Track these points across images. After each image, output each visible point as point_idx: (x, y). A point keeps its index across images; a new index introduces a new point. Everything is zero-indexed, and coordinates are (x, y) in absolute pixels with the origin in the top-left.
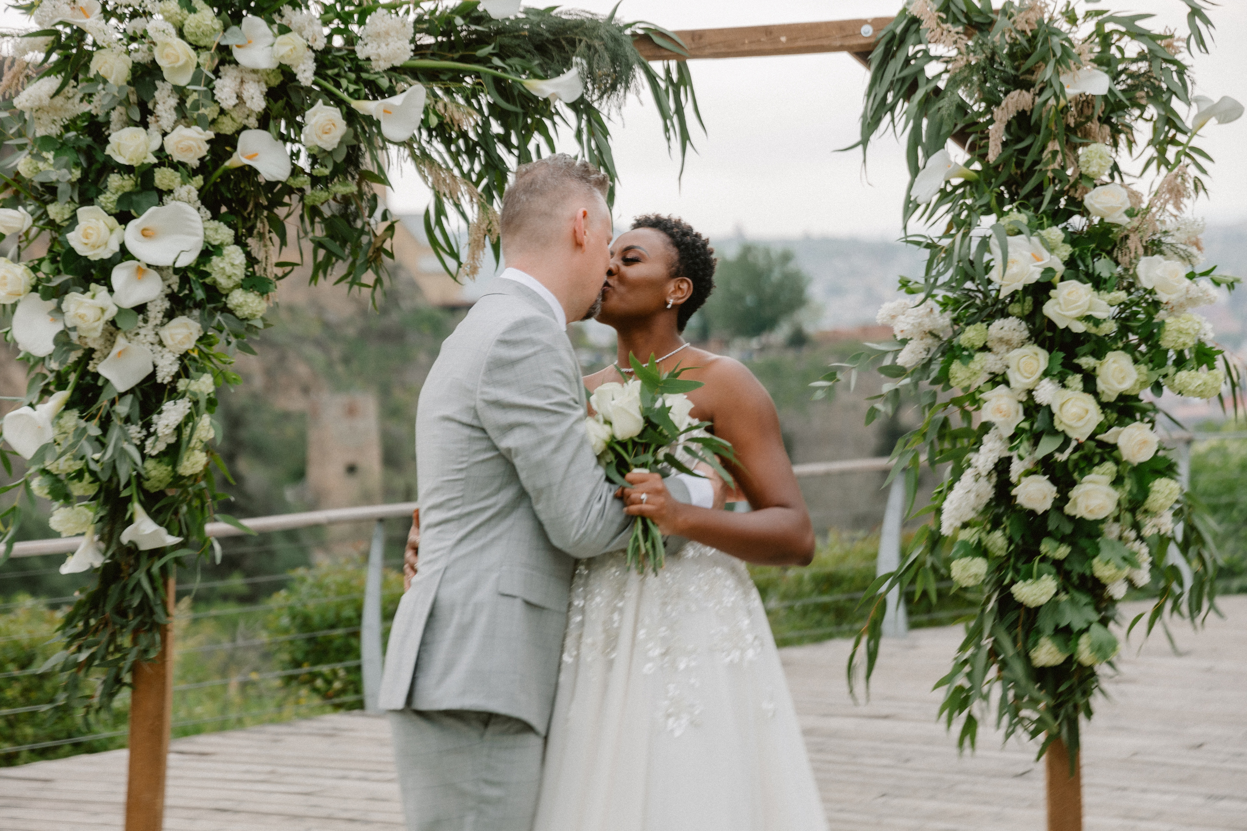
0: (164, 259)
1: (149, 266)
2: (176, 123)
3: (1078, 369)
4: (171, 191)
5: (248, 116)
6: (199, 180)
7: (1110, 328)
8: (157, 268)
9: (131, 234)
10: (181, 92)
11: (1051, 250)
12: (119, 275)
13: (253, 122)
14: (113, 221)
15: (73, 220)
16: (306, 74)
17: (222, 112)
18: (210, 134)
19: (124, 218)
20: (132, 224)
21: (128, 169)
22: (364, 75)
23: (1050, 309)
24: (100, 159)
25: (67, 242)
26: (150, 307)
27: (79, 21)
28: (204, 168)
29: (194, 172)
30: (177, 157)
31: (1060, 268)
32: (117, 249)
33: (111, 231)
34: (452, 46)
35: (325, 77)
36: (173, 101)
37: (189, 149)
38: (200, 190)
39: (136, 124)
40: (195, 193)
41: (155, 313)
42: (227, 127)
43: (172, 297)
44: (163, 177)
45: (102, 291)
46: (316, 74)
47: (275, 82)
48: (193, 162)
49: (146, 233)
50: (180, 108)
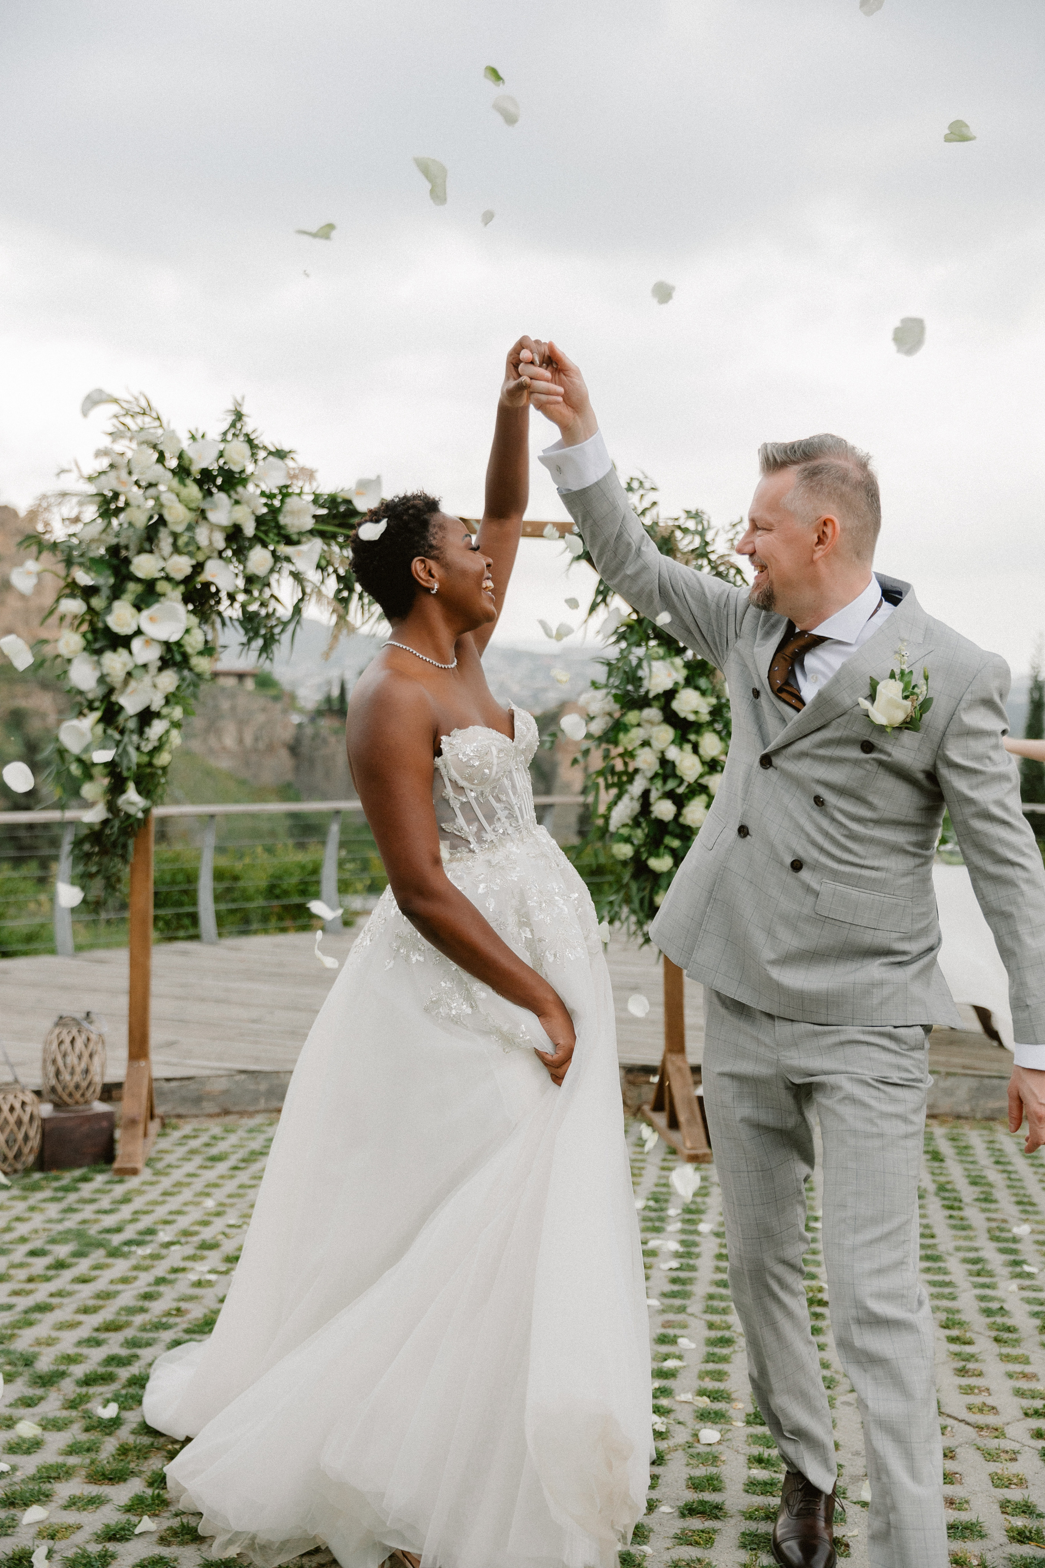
0: (164, 637)
1: (153, 640)
2: (172, 553)
3: (689, 741)
4: (164, 595)
5: (213, 552)
6: (182, 588)
7: (705, 717)
8: (159, 642)
9: (144, 619)
10: (175, 536)
11: (676, 670)
12: (136, 644)
13: (216, 554)
14: (134, 611)
15: (108, 609)
16: (249, 530)
17: (199, 548)
18: (194, 562)
19: (139, 608)
20: (145, 613)
21: (138, 580)
22: (283, 532)
23: (675, 705)
24: (124, 571)
25: (105, 623)
26: (150, 666)
27: (120, 489)
28: (188, 580)
29: (178, 583)
30: (173, 574)
31: (682, 681)
32: (135, 628)
33: (133, 617)
34: (335, 517)
35: (261, 531)
36: (170, 540)
37: (180, 570)
38: (183, 594)
39: (146, 551)
40: (180, 597)
41: (153, 669)
42: (201, 557)
43: (161, 658)
44: (162, 586)
45: (122, 652)
46: (257, 528)
47: (230, 531)
48: (179, 576)
49: (152, 619)
50: (175, 544)
